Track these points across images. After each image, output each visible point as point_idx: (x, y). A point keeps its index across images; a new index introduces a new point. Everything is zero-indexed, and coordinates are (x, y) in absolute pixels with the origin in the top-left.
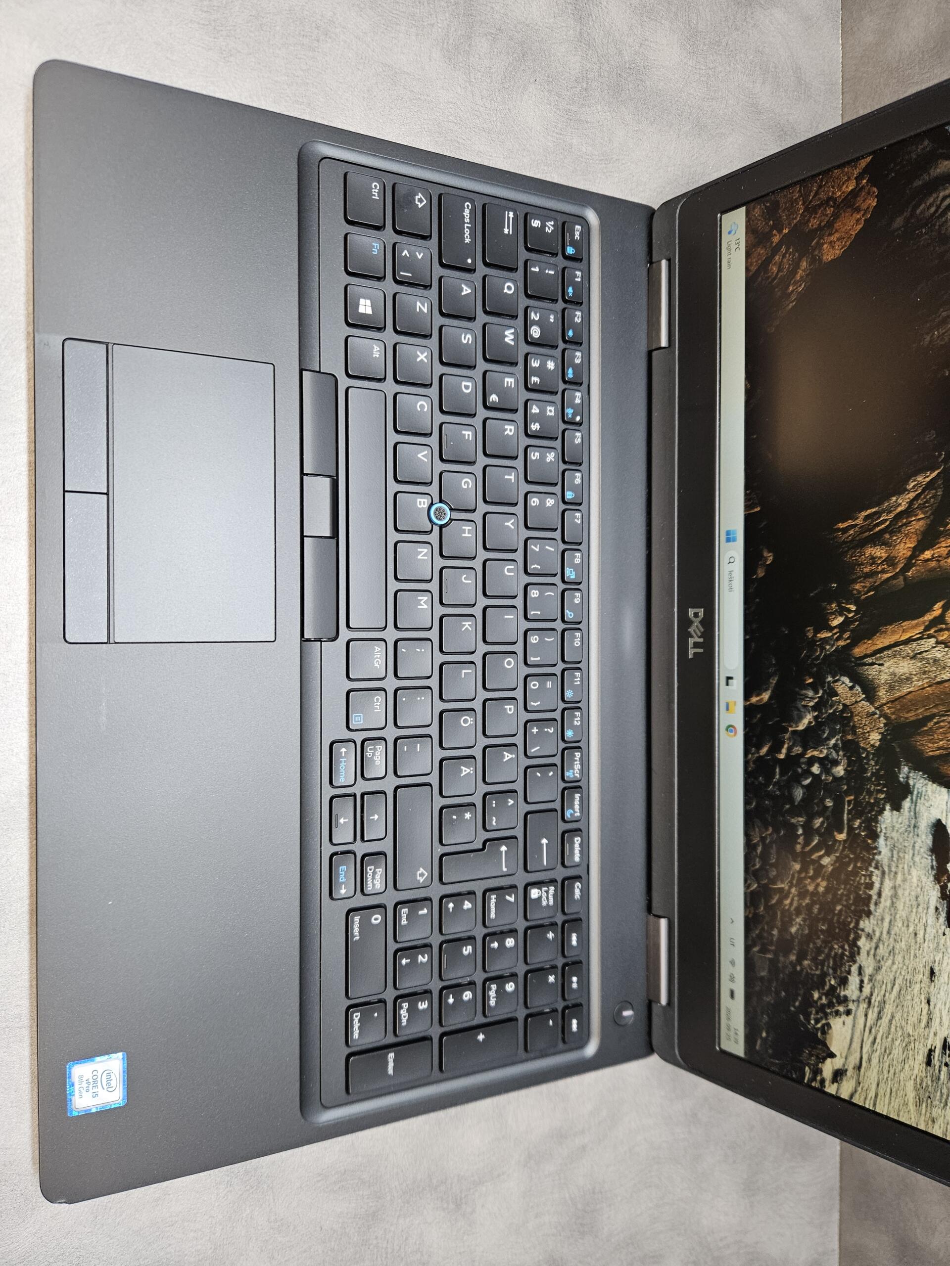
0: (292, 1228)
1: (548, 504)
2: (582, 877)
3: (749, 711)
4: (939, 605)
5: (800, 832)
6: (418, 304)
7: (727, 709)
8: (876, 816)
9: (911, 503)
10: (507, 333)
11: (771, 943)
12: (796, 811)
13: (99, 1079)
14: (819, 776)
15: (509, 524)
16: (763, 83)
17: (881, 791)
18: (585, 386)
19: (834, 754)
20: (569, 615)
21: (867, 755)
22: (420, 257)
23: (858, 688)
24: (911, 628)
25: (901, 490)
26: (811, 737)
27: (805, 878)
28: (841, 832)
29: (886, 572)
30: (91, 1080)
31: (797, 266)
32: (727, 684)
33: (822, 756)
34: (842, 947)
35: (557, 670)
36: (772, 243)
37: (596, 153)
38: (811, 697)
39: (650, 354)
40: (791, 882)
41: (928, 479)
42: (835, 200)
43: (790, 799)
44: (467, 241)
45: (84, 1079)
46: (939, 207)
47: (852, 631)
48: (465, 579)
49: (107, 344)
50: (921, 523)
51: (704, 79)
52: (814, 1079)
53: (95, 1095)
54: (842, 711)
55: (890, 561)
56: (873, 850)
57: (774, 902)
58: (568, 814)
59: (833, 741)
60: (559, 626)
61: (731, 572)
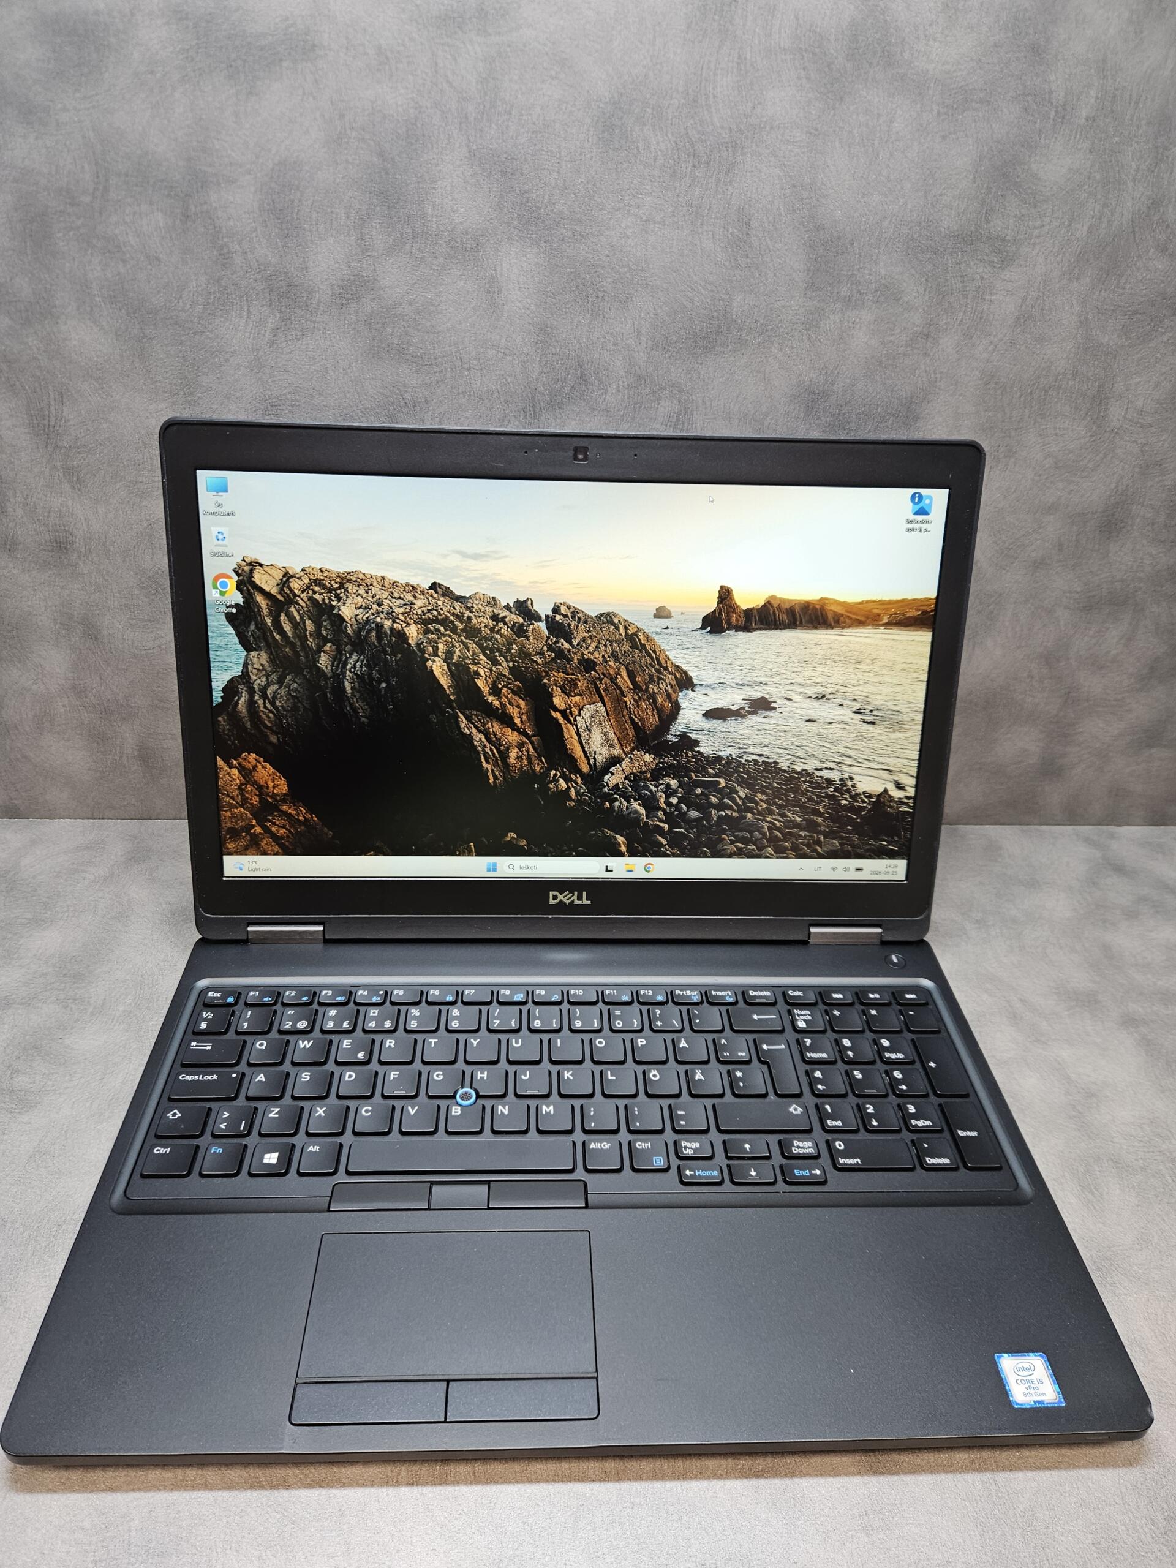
0: (1143, 1231)
1: (458, 1014)
2: (783, 991)
3: (633, 853)
4: (553, 713)
5: (722, 813)
6: (271, 1115)
7: (631, 871)
8: (705, 757)
9: (480, 731)
10: (302, 1046)
11: (812, 837)
12: (708, 816)
13: (1025, 1378)
14: (679, 798)
15: (475, 1043)
16: (86, 872)
17: (686, 754)
18: (353, 989)
19: (662, 787)
20: (556, 998)
21: (662, 763)
22: (228, 1115)
23: (612, 770)
24: (569, 732)
25: (470, 738)
26: (651, 805)
27: (757, 809)
28: (719, 783)
29: (528, 749)
30: (1027, 1385)
31: (285, 813)
32: (611, 871)
33: (664, 796)
34: (804, 782)
35: (605, 1008)
36: (260, 833)
37: (134, 993)
38: (620, 803)
39: (326, 941)
40: (762, 821)
41: (464, 720)
42: (242, 784)
43: (698, 820)
44: (215, 1077)
45: (1027, 1392)
46: (270, 711)
47: (570, 773)
48: (525, 1076)
49: (296, 1384)
50: (495, 724)
51: (77, 914)
52: (907, 804)
53: (1040, 1381)
54: (630, 780)
55: (520, 746)
56: (729, 761)
57: (779, 835)
58: (731, 1000)
59: (652, 788)
60: (565, 1006)
61: (522, 868)
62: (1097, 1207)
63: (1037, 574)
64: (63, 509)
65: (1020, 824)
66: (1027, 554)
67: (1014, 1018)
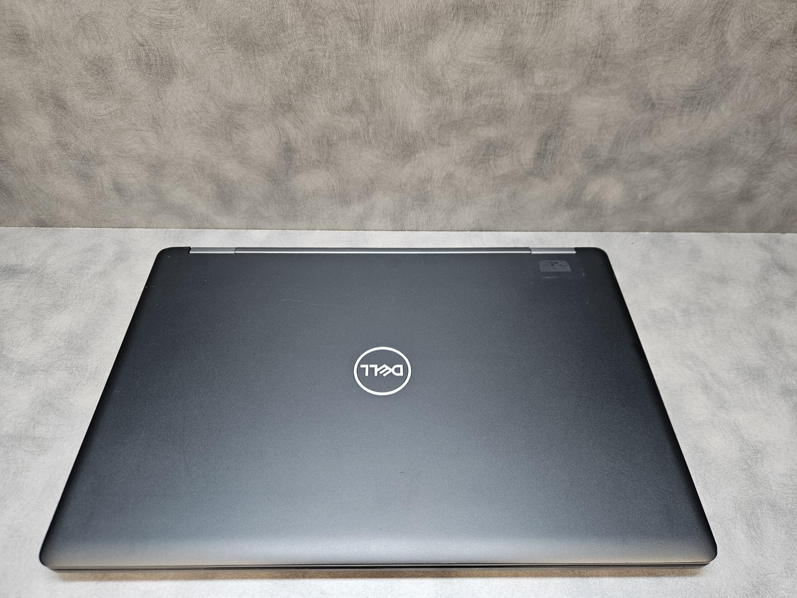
62: (758, 542)
63: (771, 53)
64: (14, 8)
65: (715, 232)
66: (767, 36)
67: (706, 388)
